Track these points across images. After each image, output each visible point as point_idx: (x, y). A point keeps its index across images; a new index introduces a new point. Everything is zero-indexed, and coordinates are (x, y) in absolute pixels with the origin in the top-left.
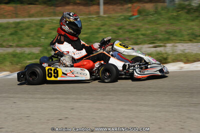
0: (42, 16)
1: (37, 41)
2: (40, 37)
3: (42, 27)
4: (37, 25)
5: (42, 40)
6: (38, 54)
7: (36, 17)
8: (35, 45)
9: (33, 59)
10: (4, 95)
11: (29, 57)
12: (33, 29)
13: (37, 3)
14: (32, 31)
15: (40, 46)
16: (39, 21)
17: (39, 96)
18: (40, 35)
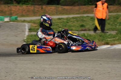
0: (118, 12)
1: (114, 27)
2: (116, 25)
3: (117, 19)
4: (114, 18)
5: (117, 27)
6: (115, 35)
7: (113, 13)
8: (113, 30)
9: (112, 38)
10: (94, 59)
11: (110, 36)
12: (112, 20)
13: (115, 4)
14: (112, 21)
15: (116, 30)
16: (115, 15)
17: (115, 60)
18: (116, 24)
